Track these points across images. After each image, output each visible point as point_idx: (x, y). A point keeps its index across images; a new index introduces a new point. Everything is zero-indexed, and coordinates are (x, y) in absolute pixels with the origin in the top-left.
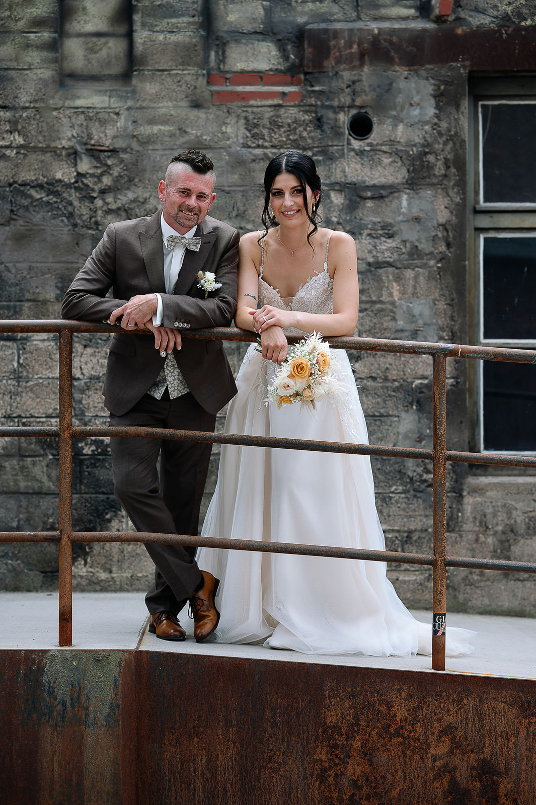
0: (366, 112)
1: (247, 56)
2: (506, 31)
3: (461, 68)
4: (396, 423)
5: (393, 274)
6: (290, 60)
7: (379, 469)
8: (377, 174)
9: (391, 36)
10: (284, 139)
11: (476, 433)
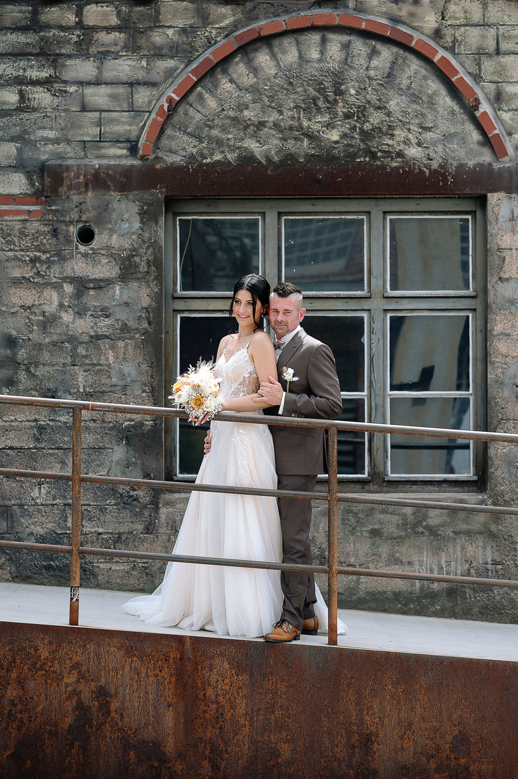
0: (89, 226)
1: (4, 183)
2: (192, 167)
3: (159, 193)
4: (111, 454)
5: (109, 344)
6: (36, 186)
7: (98, 487)
8: (98, 271)
9: (108, 170)
10: (30, 245)
11: (173, 461)
